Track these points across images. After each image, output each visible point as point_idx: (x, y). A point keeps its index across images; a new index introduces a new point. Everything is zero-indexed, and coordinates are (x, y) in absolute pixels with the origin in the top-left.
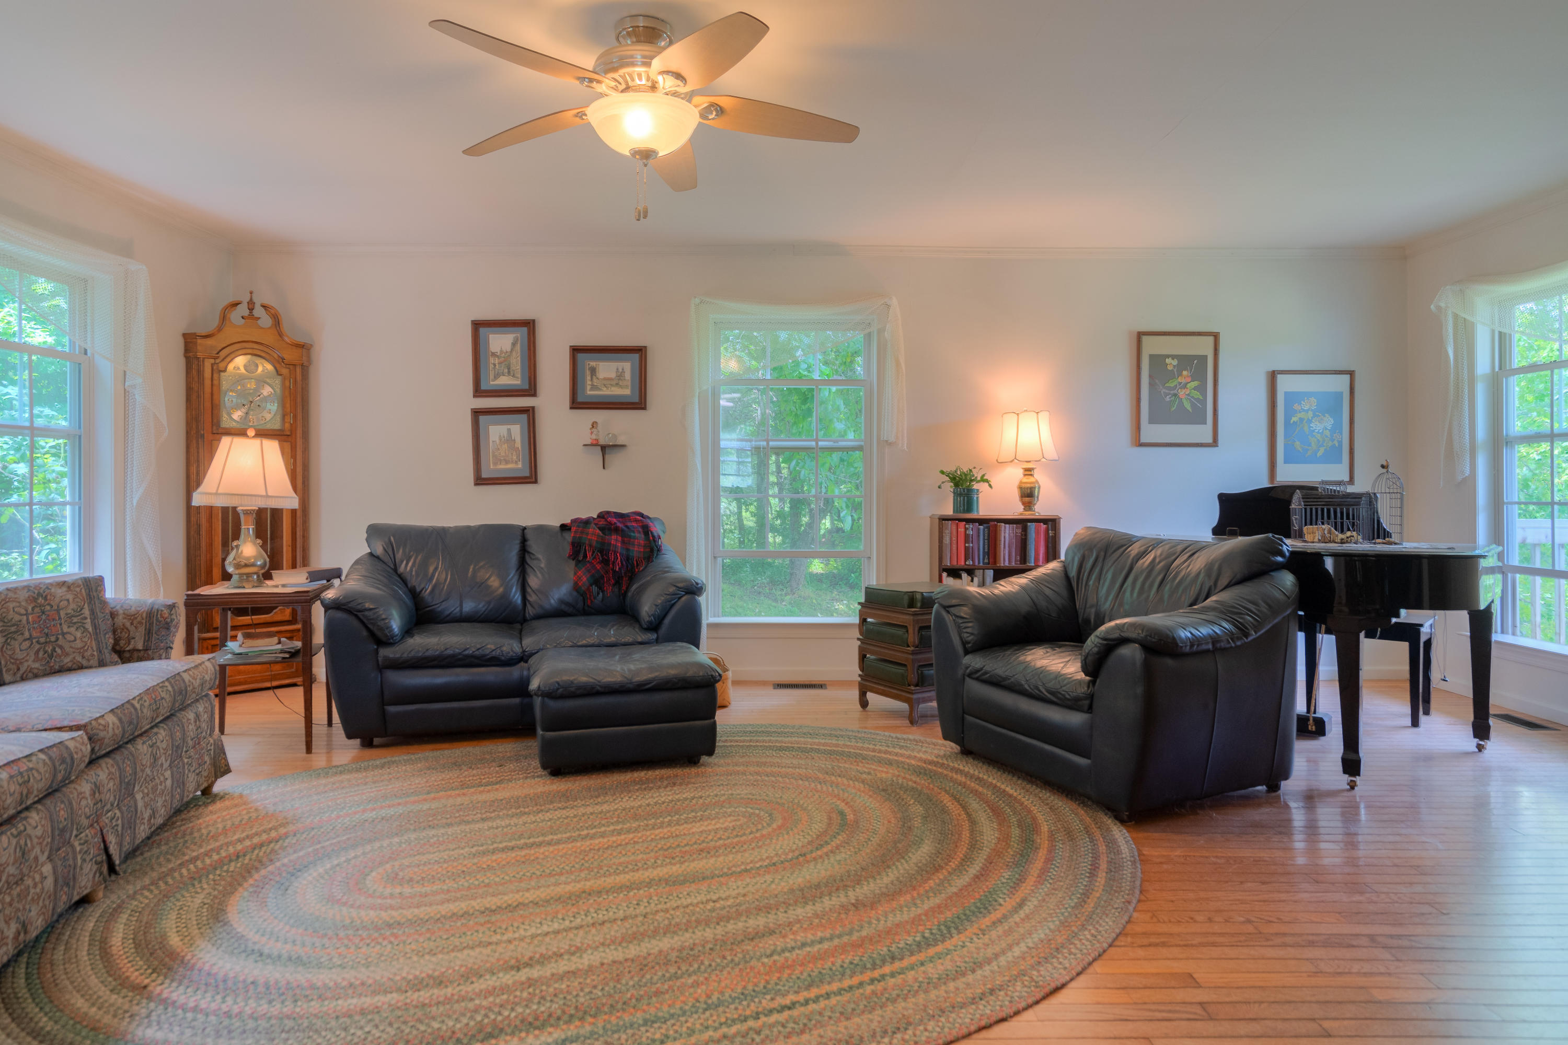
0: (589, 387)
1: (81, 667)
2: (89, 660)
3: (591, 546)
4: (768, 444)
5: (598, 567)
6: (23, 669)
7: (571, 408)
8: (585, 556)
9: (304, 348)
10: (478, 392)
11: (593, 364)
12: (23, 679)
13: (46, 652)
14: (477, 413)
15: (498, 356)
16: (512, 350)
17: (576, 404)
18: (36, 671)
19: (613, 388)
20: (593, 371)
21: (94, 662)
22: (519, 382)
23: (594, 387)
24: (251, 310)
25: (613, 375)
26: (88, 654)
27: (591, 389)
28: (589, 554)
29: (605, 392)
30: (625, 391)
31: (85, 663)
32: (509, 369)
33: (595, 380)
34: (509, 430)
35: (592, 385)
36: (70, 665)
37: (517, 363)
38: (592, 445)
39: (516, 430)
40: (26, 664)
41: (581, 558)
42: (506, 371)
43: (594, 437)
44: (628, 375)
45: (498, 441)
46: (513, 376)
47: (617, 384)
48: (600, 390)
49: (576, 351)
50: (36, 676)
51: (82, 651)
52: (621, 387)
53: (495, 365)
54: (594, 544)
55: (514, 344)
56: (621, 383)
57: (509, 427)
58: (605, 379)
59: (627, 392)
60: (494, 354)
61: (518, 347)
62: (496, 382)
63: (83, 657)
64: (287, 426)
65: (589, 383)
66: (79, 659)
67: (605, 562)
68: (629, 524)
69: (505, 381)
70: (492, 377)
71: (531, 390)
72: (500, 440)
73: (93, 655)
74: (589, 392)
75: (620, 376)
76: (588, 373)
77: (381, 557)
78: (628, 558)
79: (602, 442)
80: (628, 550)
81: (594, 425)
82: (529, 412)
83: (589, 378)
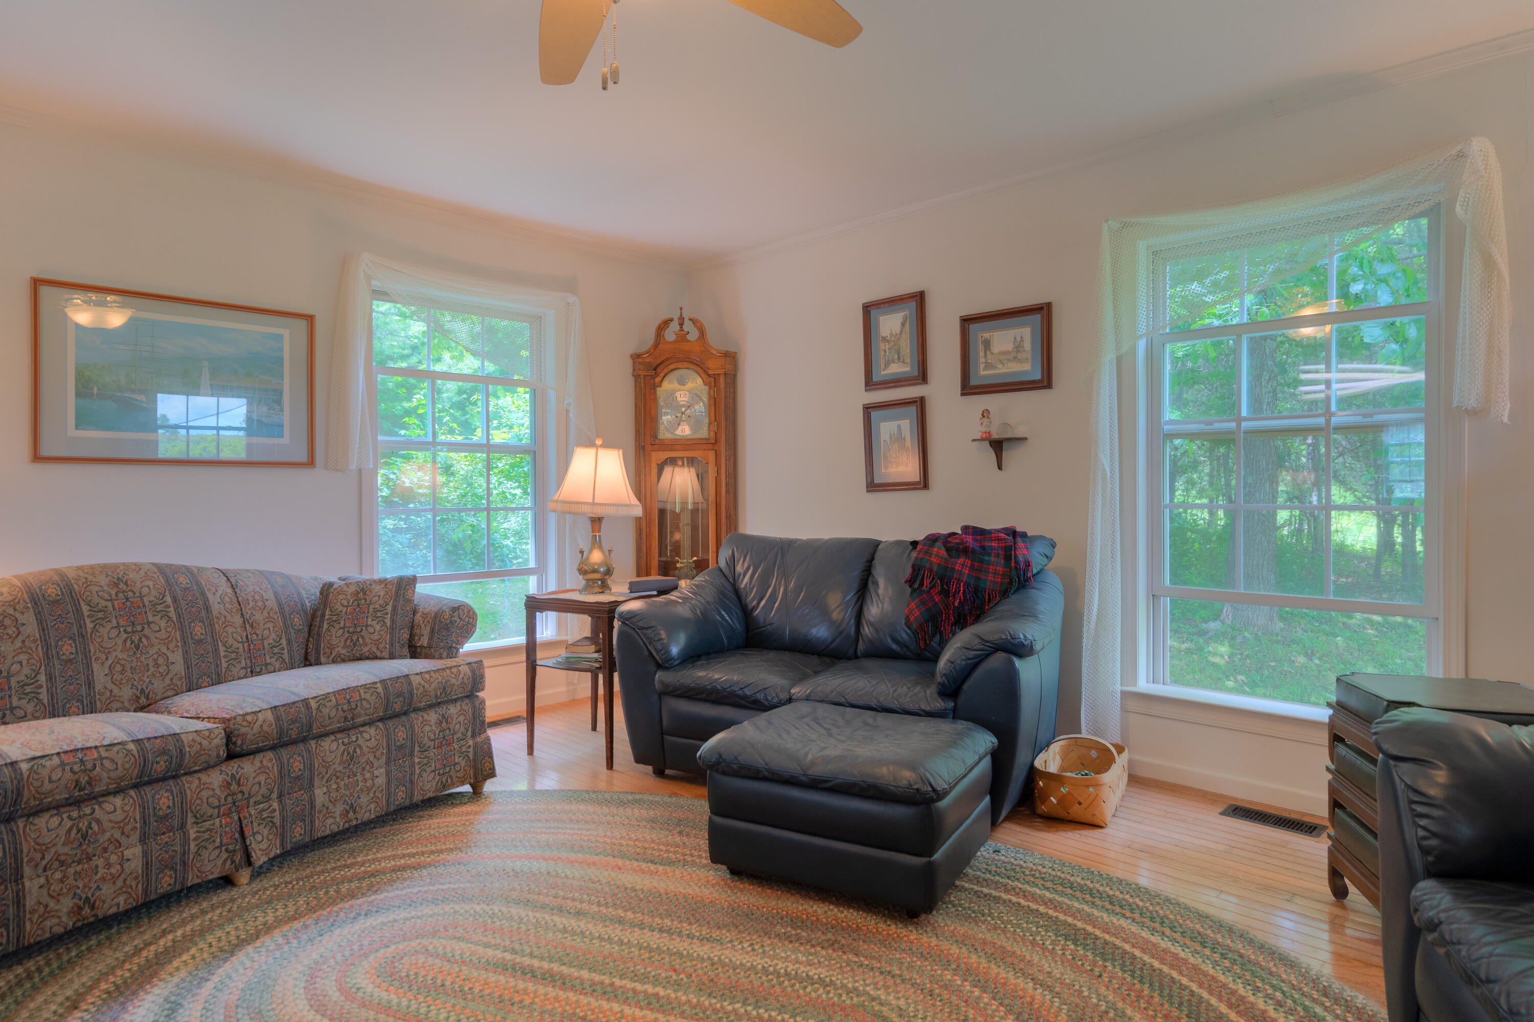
0: (982, 366)
1: (376, 658)
2: (382, 652)
3: (931, 570)
4: (1239, 425)
5: (937, 598)
6: (334, 654)
7: (962, 395)
8: (921, 584)
9: (731, 358)
10: (870, 383)
11: (986, 335)
12: (334, 662)
13: (352, 640)
14: (868, 409)
15: (888, 341)
16: (901, 331)
17: (968, 388)
18: (343, 656)
19: (1010, 365)
20: (987, 344)
21: (386, 654)
22: (908, 369)
23: (988, 366)
24: (681, 325)
25: (1009, 347)
26: (382, 646)
27: (986, 368)
28: (927, 582)
29: (1002, 369)
30: (1028, 368)
31: (378, 654)
32: (899, 354)
33: (989, 356)
34: (899, 426)
35: (986, 362)
36: (367, 654)
37: (907, 346)
38: (982, 439)
39: (906, 425)
40: (337, 649)
41: (916, 585)
42: (896, 357)
43: (984, 429)
44: (1027, 345)
45: (888, 440)
46: (903, 362)
47: (1015, 358)
48: (995, 368)
49: (966, 321)
50: (343, 661)
51: (377, 643)
52: (1020, 361)
53: (885, 351)
54: (935, 568)
55: (903, 324)
56: (1019, 356)
57: (899, 422)
58: (1001, 353)
59: (1027, 367)
60: (884, 339)
61: (907, 325)
62: (888, 371)
63: (378, 649)
64: (712, 434)
65: (982, 360)
66: (374, 649)
67: (945, 593)
68: (987, 544)
69: (896, 369)
70: (882, 366)
71: (922, 377)
72: (891, 438)
73: (385, 648)
74: (982, 373)
75: (1018, 347)
76: (981, 347)
77: (723, 569)
78: (976, 591)
79: (995, 436)
80: (978, 578)
81: (985, 414)
82: (920, 403)
83: (982, 354)
